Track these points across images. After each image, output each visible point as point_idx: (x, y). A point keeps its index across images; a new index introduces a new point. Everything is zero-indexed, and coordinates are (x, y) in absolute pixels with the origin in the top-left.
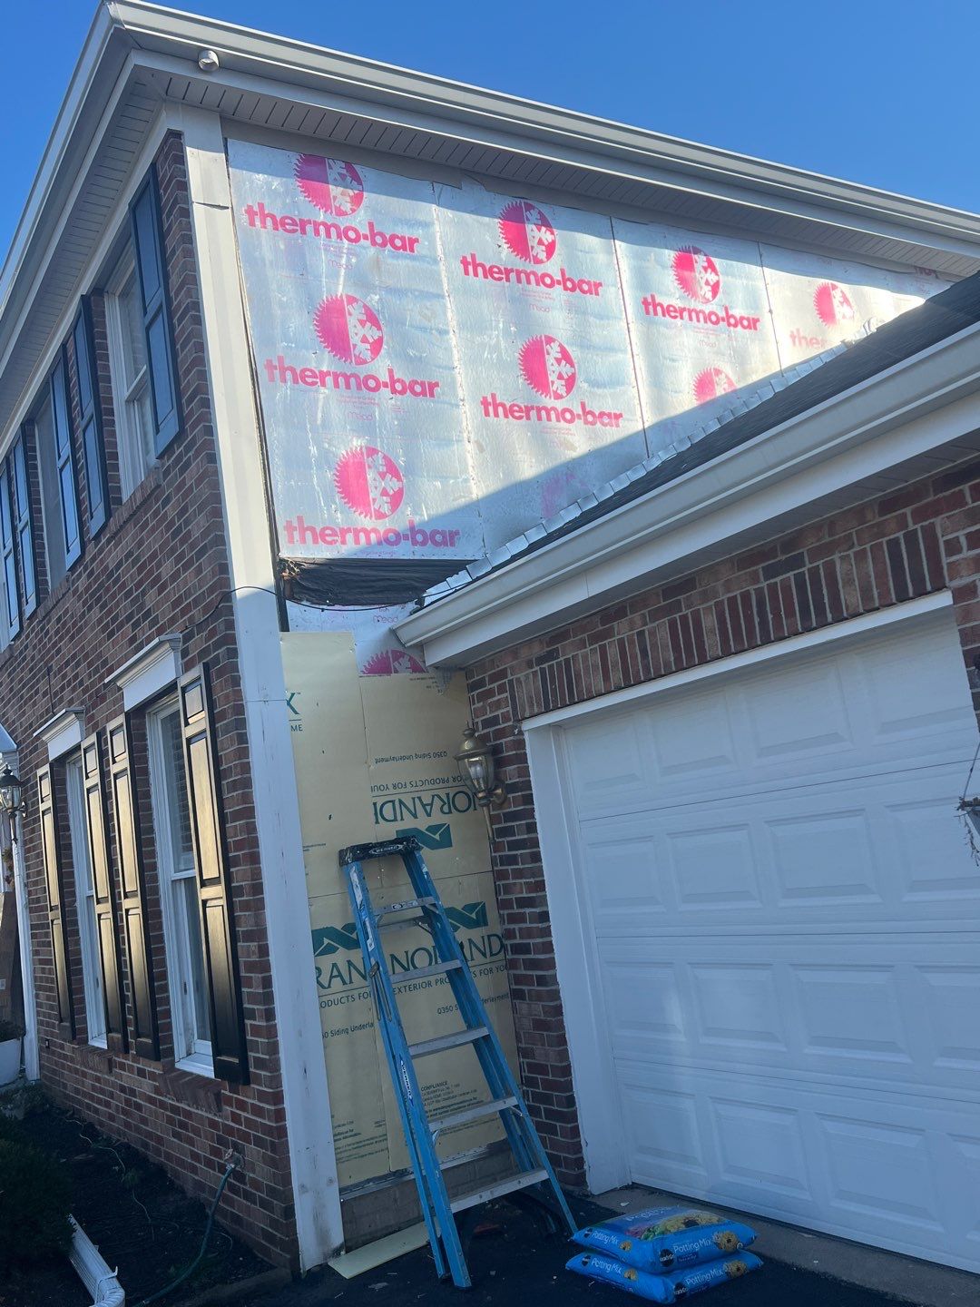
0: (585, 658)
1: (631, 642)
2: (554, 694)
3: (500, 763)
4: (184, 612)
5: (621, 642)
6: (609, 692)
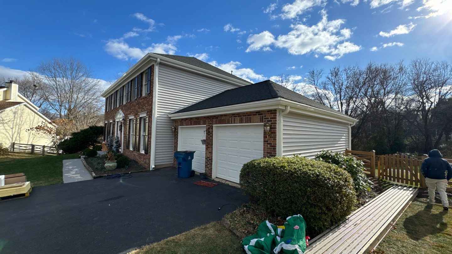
2: (182, 125)
3: (176, 130)
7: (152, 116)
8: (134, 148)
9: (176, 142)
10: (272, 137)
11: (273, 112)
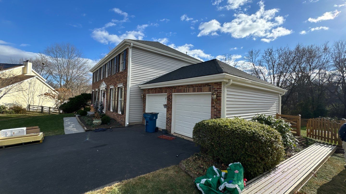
2: (149, 93)
3: (144, 97)
4: (123, 82)
7: (127, 86)
8: (113, 110)
9: (144, 106)
10: (218, 103)
11: (219, 84)
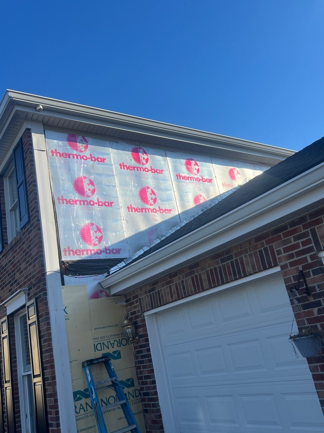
0: (164, 290)
1: (179, 284)
2: (155, 303)
3: (137, 327)
4: (28, 281)
5: (176, 285)
6: (173, 301)
